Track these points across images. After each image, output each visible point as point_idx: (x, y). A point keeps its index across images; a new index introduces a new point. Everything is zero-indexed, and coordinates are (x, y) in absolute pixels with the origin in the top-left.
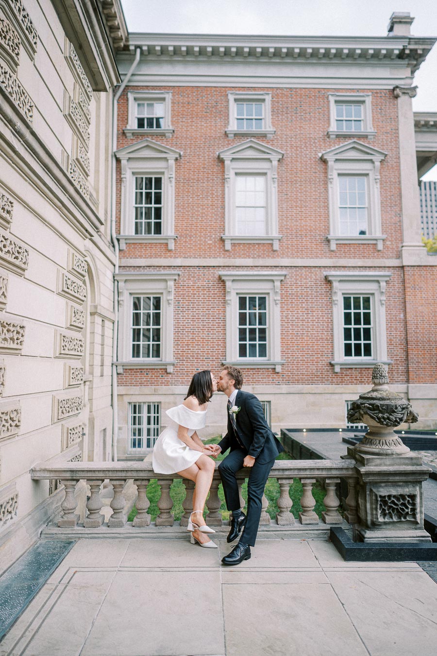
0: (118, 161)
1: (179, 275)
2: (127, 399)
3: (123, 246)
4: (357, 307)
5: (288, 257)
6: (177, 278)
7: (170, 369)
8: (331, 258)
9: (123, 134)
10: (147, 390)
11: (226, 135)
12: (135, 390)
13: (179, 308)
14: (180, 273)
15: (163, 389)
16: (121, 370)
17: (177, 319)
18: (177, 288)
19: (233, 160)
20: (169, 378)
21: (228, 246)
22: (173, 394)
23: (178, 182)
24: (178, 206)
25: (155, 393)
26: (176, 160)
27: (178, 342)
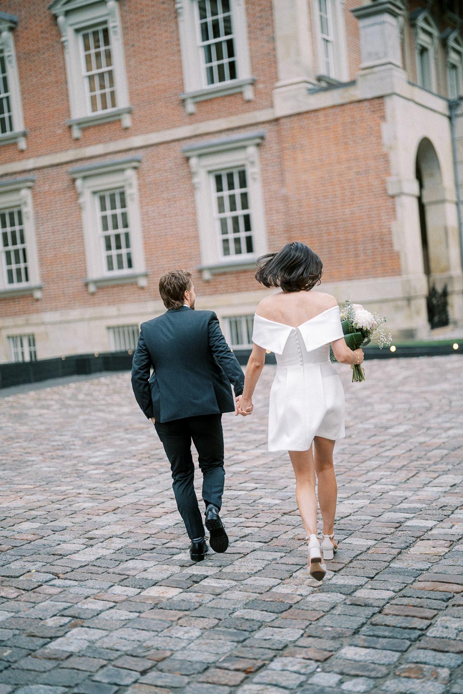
1: (33, 181)
2: (4, 333)
4: (231, 186)
5: (142, 133)
6: (30, 184)
7: (38, 294)
8: (191, 124)
10: (20, 320)
13: (39, 221)
14: (35, 178)
15: (34, 318)
17: (38, 234)
18: (34, 196)
19: (67, 13)
20: (38, 305)
21: (76, 133)
22: (43, 323)
23: (19, 59)
24: (23, 92)
25: (27, 324)
26: (11, 29)
27: (42, 261)
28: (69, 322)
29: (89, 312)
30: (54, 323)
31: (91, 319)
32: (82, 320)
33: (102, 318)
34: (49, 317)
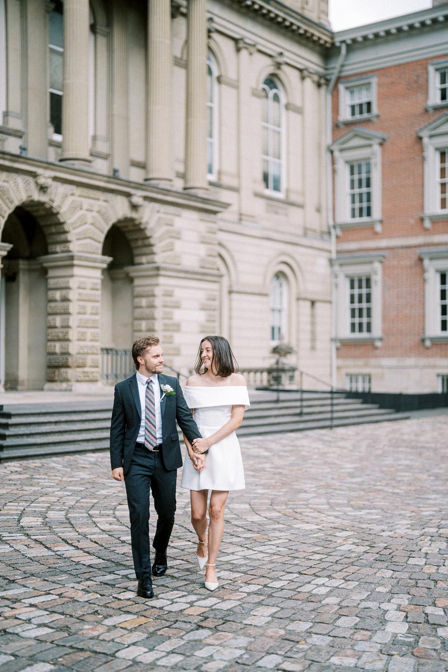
0: (332, 152)
1: (384, 257)
2: (344, 371)
3: (339, 233)
6: (381, 259)
7: (378, 344)
9: (336, 126)
10: (360, 362)
11: (426, 111)
12: (350, 362)
13: (386, 287)
14: (386, 254)
15: (373, 361)
16: (338, 345)
17: (384, 297)
18: (384, 269)
19: (431, 136)
20: (378, 352)
21: (427, 224)
22: (380, 367)
23: (383, 165)
24: (384, 189)
25: (366, 365)
26: (381, 144)
27: (385, 318)
28: (404, 367)
29: (423, 361)
30: (390, 368)
31: (425, 367)
32: (416, 366)
33: (434, 367)
34: (386, 362)
